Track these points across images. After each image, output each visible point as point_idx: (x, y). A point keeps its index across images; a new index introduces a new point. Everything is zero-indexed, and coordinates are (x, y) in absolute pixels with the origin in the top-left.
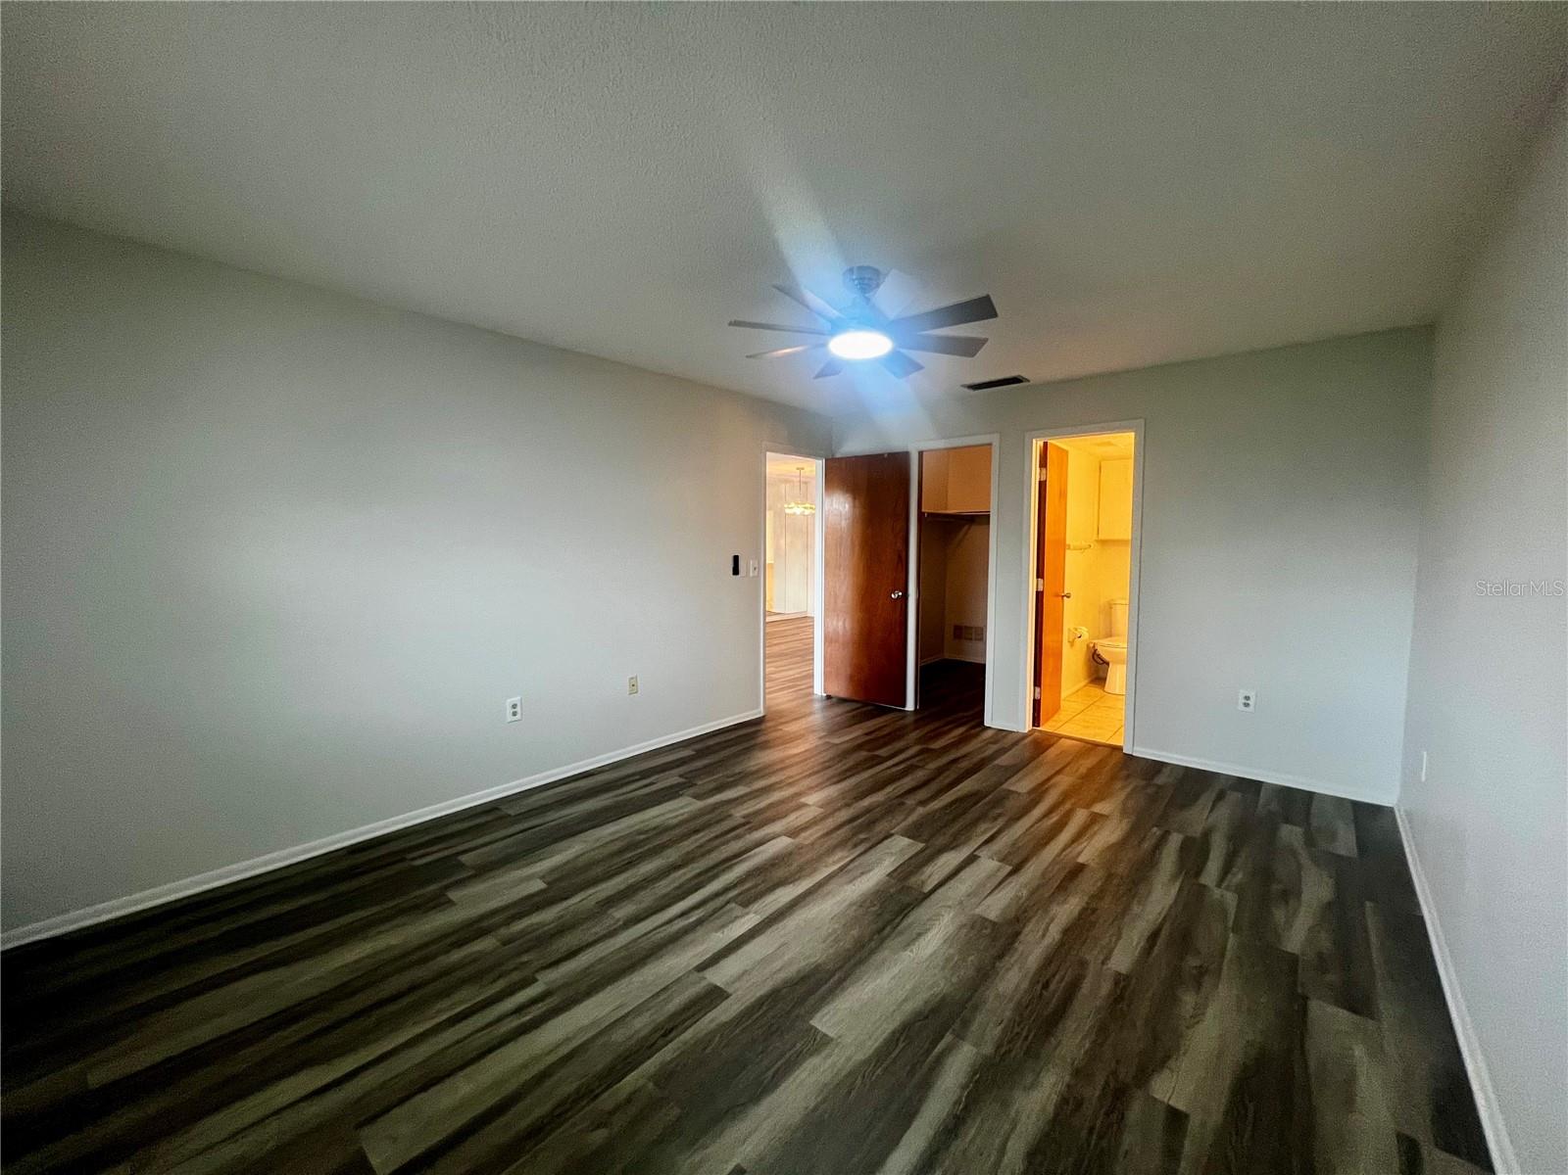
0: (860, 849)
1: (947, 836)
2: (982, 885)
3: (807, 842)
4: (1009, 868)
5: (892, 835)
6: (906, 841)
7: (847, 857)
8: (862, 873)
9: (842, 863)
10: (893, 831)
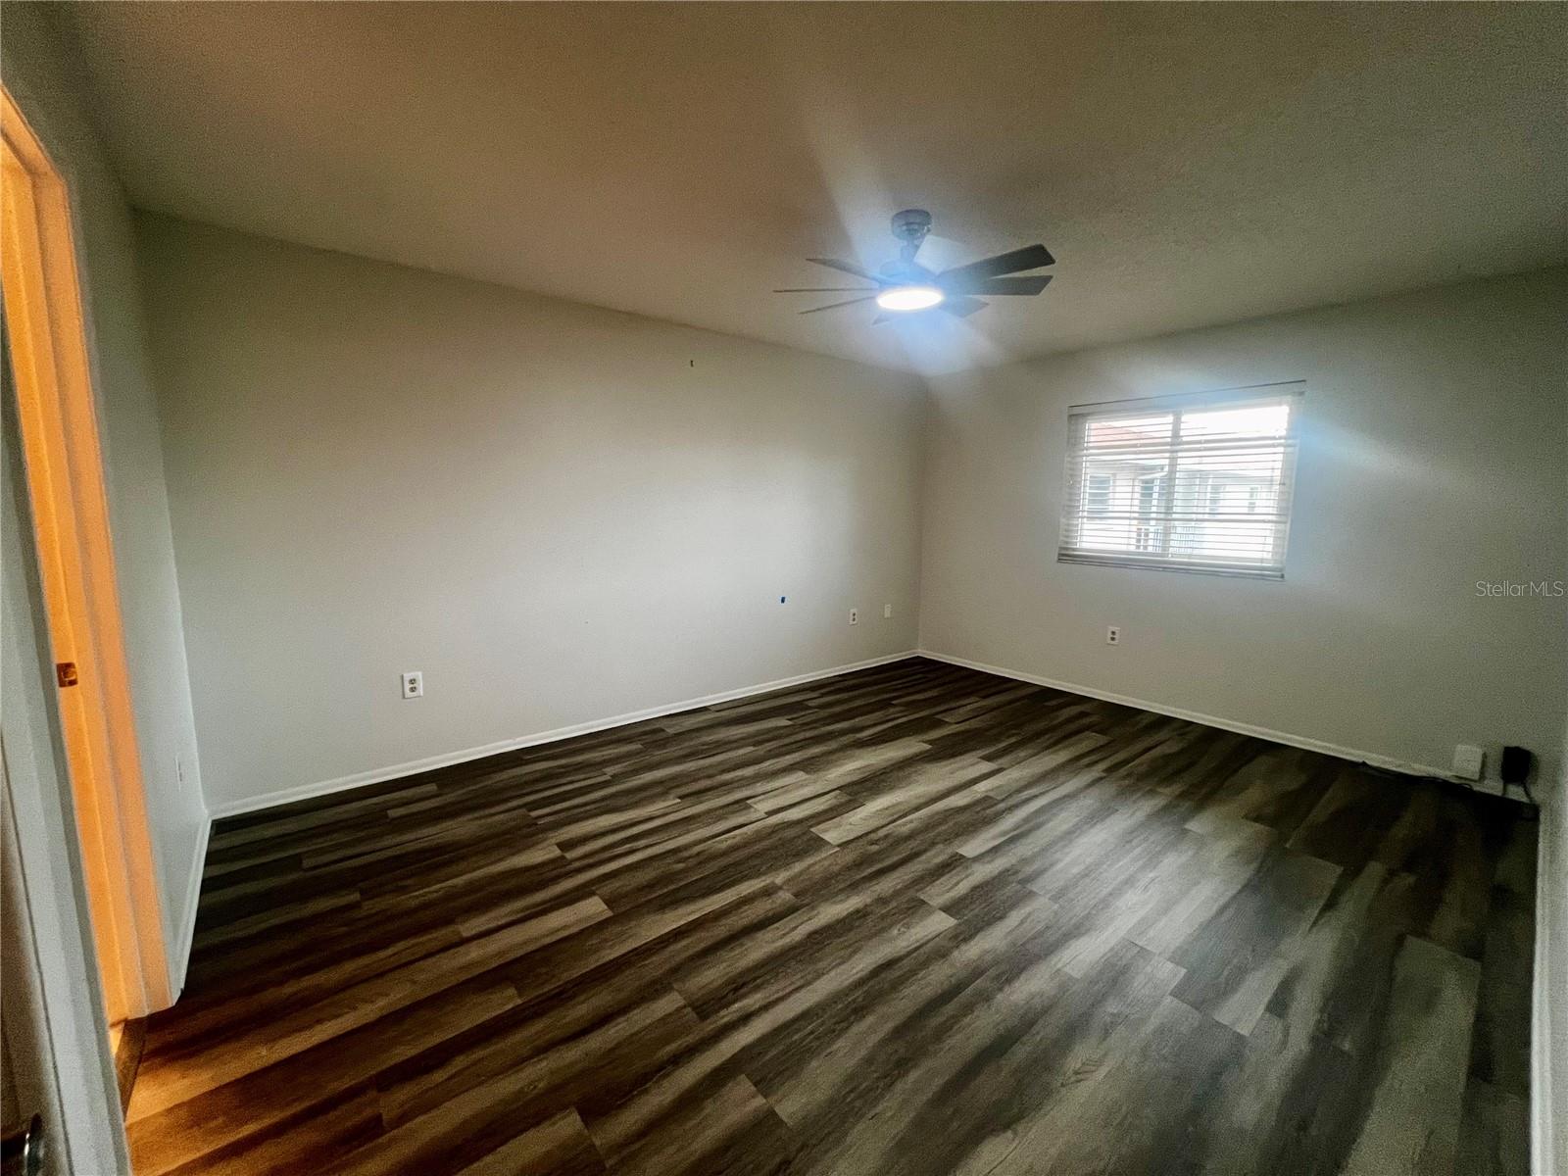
0: (882, 833)
1: (780, 836)
2: (785, 792)
3: (941, 846)
4: (749, 802)
5: (839, 846)
6: (827, 837)
7: (898, 825)
8: (887, 809)
9: (904, 820)
10: (838, 849)
